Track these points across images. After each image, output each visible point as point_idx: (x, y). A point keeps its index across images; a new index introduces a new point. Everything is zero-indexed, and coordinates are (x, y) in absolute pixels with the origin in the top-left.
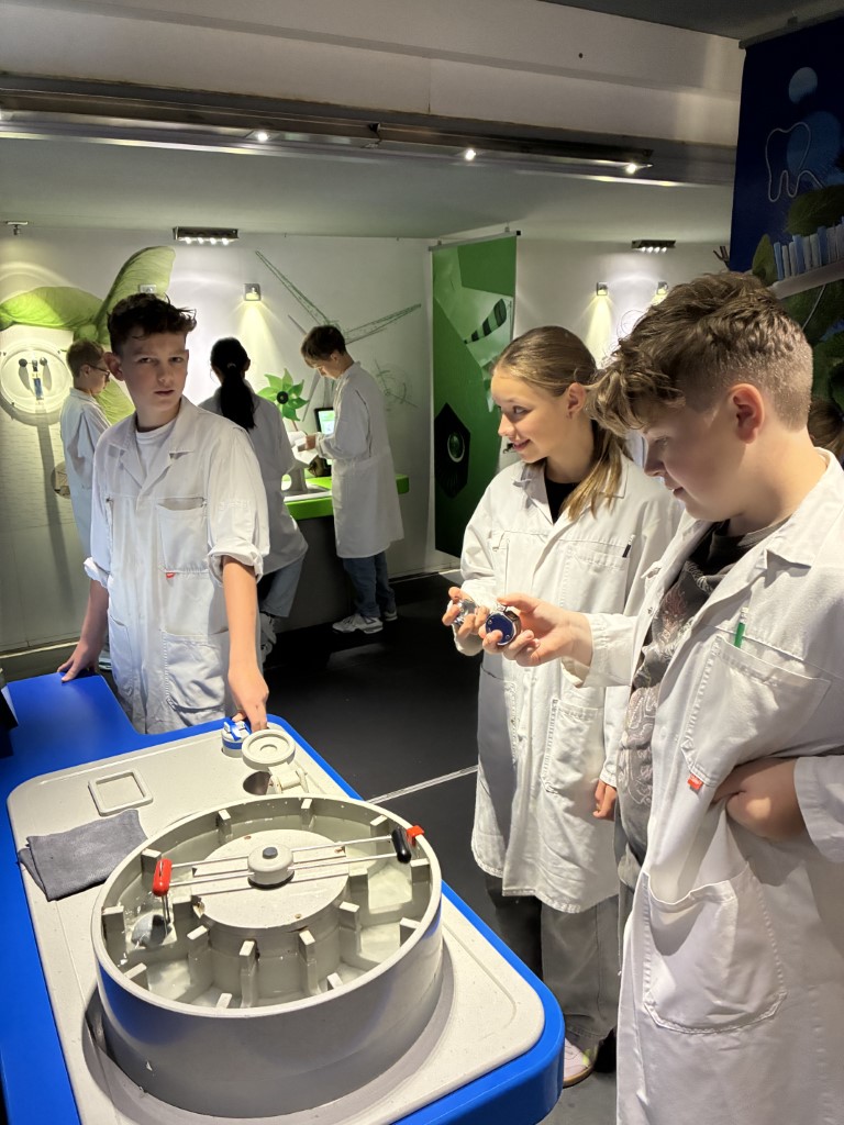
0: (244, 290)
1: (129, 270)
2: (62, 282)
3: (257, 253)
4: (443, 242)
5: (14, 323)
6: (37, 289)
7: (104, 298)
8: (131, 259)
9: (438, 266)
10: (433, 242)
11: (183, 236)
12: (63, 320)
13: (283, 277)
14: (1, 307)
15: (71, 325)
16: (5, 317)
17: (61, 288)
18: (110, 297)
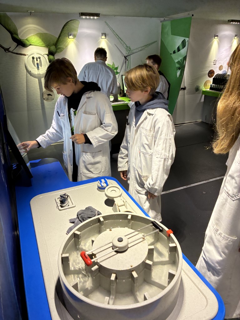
0: (101, 35)
1: (65, 27)
2: (45, 32)
3: (105, 22)
4: (166, 19)
5: (31, 45)
6: (38, 33)
7: (57, 37)
8: (66, 24)
9: (163, 28)
10: (162, 19)
11: (82, 16)
12: (45, 44)
13: (113, 31)
14: (26, 39)
15: (48, 45)
16: (27, 43)
17: (44, 33)
18: (59, 37)
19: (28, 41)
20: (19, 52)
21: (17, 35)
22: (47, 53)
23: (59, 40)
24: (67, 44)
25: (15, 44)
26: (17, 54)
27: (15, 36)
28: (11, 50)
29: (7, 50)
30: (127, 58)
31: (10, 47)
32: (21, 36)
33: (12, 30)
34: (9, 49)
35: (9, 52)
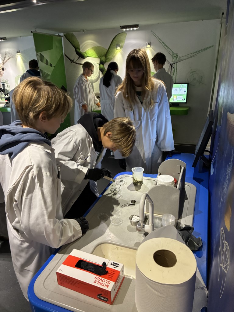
0: (146, 44)
1: (114, 40)
2: (98, 45)
3: (152, 31)
5: (88, 56)
6: (94, 47)
7: (107, 49)
8: (115, 37)
11: (123, 29)
12: (98, 55)
13: (159, 39)
14: (85, 52)
15: (100, 57)
16: (86, 55)
17: (98, 47)
18: (109, 48)
19: (86, 54)
20: (80, 63)
21: (79, 49)
22: (99, 62)
23: (109, 51)
24: (114, 54)
25: (78, 56)
26: (78, 64)
27: (78, 50)
28: (75, 61)
29: (72, 61)
30: (173, 65)
31: (74, 59)
32: (81, 51)
33: (76, 46)
34: (73, 60)
35: (74, 62)
